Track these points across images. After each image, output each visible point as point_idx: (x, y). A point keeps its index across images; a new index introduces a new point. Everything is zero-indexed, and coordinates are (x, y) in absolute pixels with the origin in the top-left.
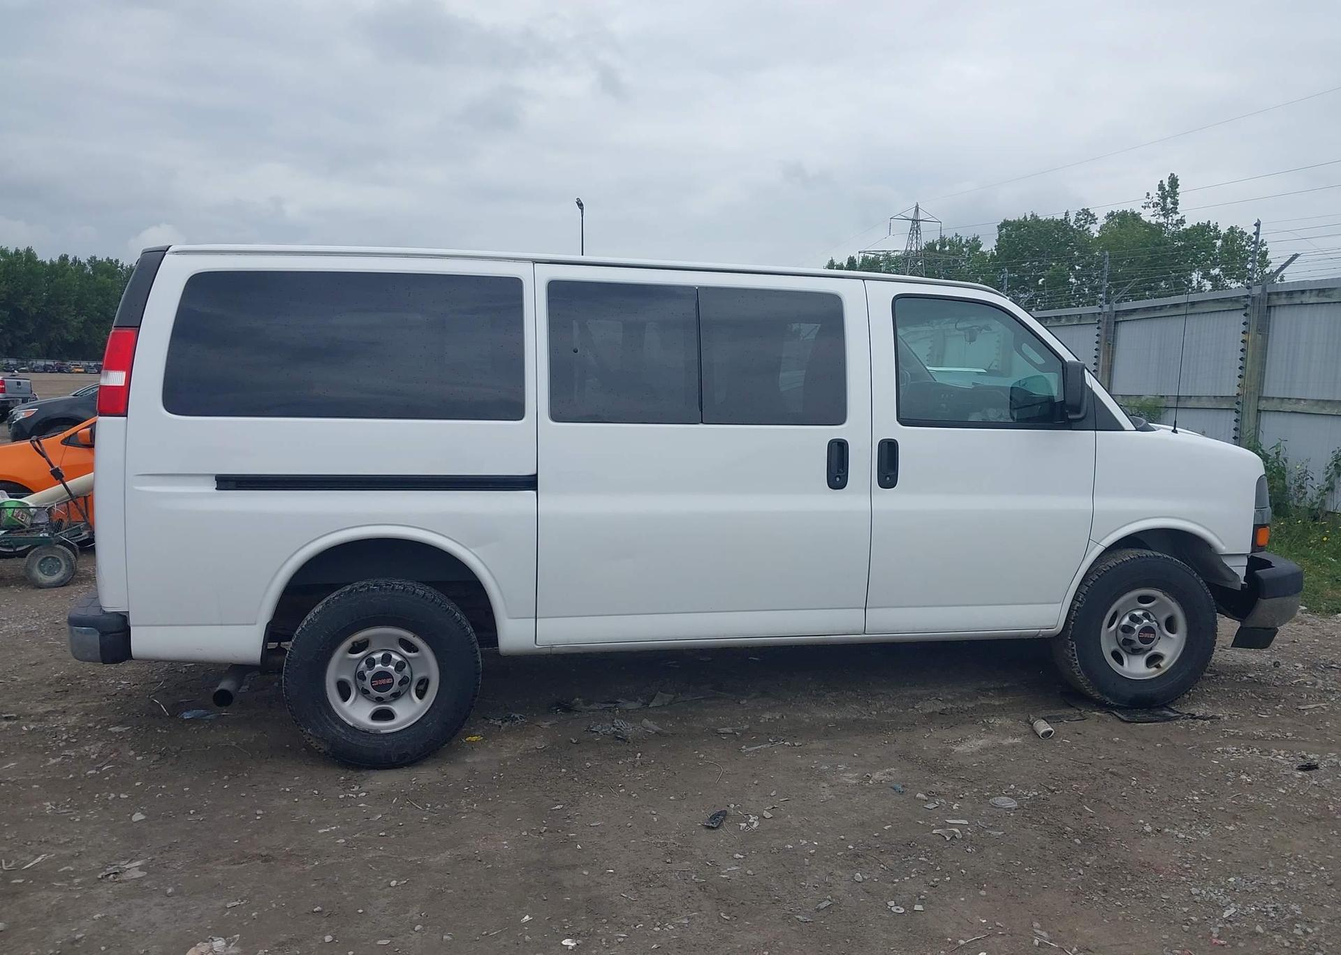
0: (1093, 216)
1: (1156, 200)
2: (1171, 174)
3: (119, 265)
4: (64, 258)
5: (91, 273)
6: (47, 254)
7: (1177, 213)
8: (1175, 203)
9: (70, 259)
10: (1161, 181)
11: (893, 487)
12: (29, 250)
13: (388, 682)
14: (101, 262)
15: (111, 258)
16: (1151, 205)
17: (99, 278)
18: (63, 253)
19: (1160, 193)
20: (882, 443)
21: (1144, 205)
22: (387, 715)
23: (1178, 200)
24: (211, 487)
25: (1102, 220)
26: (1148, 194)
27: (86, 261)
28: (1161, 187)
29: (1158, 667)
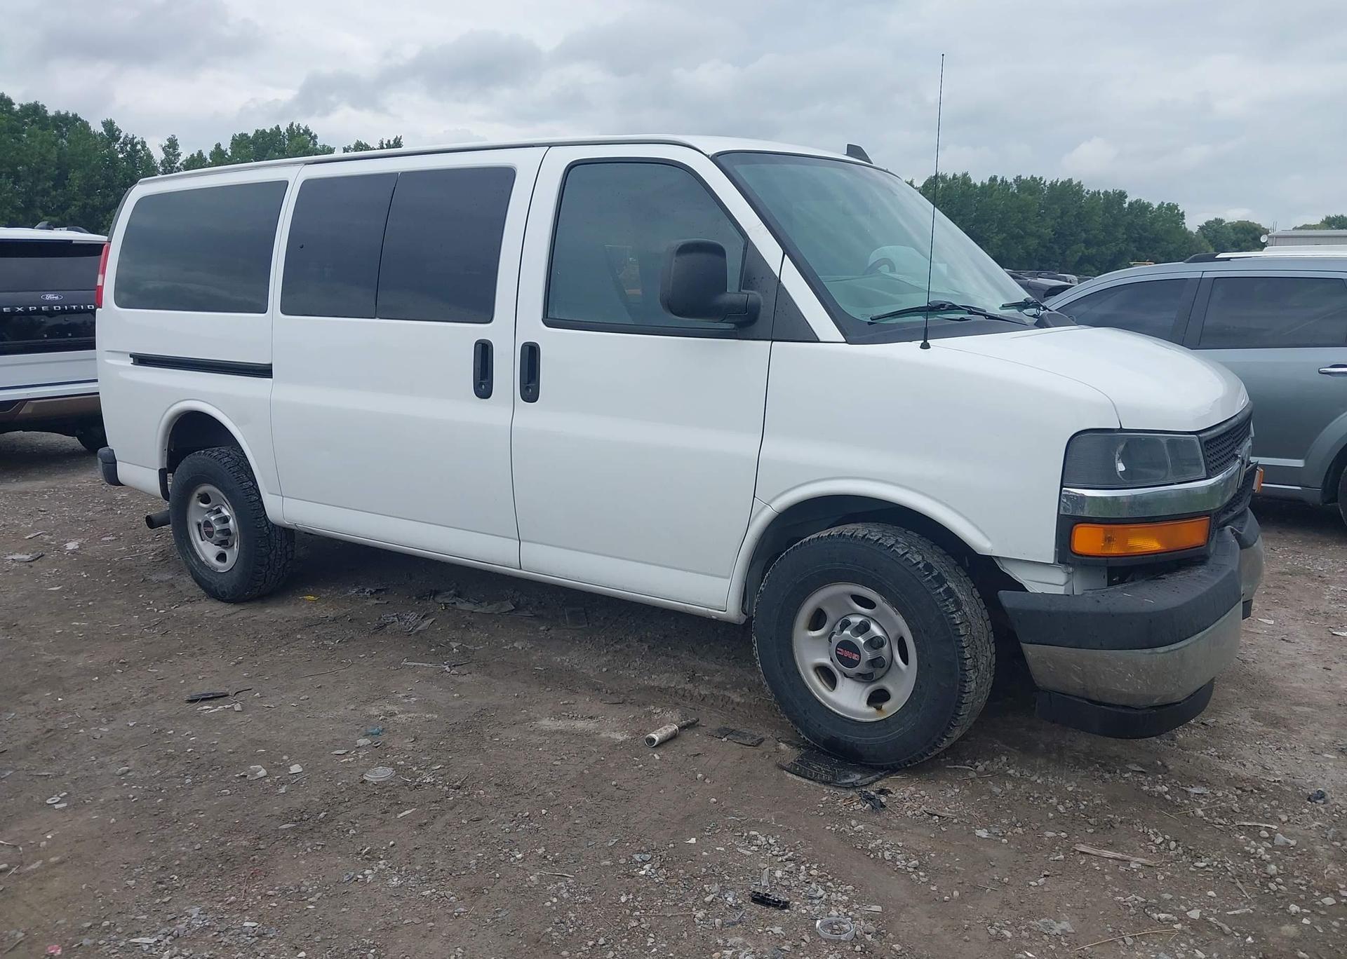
3: (1042, 182)
4: (993, 179)
5: (1016, 191)
6: (979, 178)
9: (999, 180)
11: (535, 401)
12: (965, 175)
14: (1025, 181)
15: (1034, 176)
17: (1022, 196)
18: (992, 175)
20: (525, 345)
24: (130, 362)
27: (1013, 181)
29: (879, 709)
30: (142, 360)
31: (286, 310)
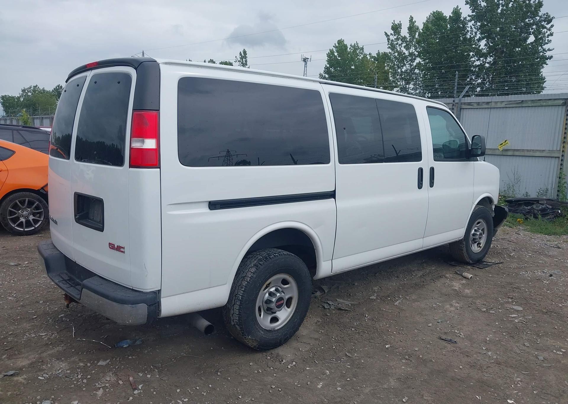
1: (239, 60)
2: (244, 49)
7: (247, 65)
8: (246, 61)
10: (240, 52)
11: (433, 187)
13: (282, 302)
16: (238, 61)
19: (240, 56)
20: (431, 169)
21: (235, 61)
22: (275, 320)
23: (247, 60)
24: (206, 210)
26: (236, 57)
28: (240, 54)
29: (480, 247)
30: (214, 205)
31: (341, 161)
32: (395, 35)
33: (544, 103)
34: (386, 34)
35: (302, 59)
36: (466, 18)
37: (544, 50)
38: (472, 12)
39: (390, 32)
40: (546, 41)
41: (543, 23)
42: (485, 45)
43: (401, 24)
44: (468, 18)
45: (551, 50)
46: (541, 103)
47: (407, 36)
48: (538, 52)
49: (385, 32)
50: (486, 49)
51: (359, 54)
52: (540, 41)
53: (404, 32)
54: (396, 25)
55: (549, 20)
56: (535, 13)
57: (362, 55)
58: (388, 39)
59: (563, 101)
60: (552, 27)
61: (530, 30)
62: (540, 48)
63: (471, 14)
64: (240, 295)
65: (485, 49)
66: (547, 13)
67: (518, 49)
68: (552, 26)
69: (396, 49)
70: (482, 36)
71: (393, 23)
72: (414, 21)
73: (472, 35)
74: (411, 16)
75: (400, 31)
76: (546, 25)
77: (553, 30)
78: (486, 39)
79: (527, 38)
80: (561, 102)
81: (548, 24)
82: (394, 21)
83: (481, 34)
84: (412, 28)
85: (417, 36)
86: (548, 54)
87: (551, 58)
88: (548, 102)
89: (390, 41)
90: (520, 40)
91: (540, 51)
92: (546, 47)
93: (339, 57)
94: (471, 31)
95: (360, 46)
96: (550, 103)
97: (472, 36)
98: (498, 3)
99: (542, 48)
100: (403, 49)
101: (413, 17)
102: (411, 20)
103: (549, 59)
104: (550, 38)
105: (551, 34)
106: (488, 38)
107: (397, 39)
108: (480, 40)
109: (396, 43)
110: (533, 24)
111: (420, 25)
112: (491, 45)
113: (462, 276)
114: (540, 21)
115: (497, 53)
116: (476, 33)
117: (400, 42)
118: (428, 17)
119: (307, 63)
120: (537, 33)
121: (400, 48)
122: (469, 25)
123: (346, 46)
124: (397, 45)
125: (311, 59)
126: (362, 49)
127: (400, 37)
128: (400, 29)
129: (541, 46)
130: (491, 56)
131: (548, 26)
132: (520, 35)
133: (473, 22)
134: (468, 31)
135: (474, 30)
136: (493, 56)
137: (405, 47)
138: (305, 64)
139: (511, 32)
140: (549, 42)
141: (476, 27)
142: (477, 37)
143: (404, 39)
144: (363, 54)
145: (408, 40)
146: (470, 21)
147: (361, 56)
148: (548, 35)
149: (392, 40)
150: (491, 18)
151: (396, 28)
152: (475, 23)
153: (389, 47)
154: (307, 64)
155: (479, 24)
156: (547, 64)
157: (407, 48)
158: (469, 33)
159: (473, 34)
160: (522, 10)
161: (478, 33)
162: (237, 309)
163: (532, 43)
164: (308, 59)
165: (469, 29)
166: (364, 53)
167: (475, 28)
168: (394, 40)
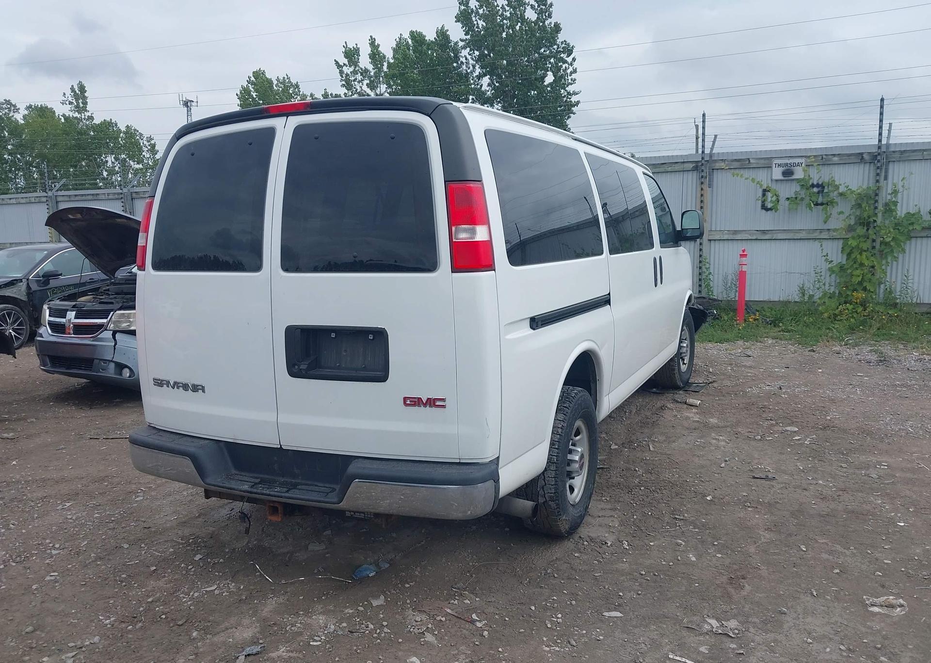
0: (15, 106)
1: (71, 99)
2: (79, 81)
7: (86, 111)
8: (85, 103)
10: (72, 86)
11: (662, 284)
16: (67, 103)
19: (72, 94)
21: (63, 102)
22: (572, 489)
23: (87, 102)
24: (527, 330)
25: (23, 112)
26: (64, 94)
28: (73, 90)
30: (537, 322)
32: (350, 66)
33: (670, 168)
34: (337, 63)
35: (181, 102)
36: (457, 42)
37: (569, 93)
38: (465, 35)
39: (343, 60)
40: (570, 81)
41: (562, 55)
42: (489, 85)
43: (359, 49)
44: (461, 44)
45: (577, 94)
46: (665, 167)
47: (370, 67)
48: (560, 96)
49: (335, 60)
50: (491, 91)
51: (293, 95)
52: (561, 81)
53: (365, 62)
54: (351, 49)
55: (569, 51)
56: (552, 40)
57: (299, 97)
58: (341, 72)
59: (694, 165)
60: (574, 61)
61: (548, 65)
62: (562, 91)
63: (464, 37)
64: (554, 456)
65: (488, 91)
66: (565, 41)
67: (533, 92)
68: (574, 59)
69: (354, 88)
70: (483, 71)
71: (345, 46)
72: (376, 44)
73: (468, 69)
74: (371, 36)
75: (358, 59)
76: (566, 59)
77: (575, 65)
78: (488, 76)
79: (545, 75)
80: (691, 166)
81: (568, 56)
82: (346, 43)
83: (482, 67)
84: (376, 56)
85: (385, 68)
86: (574, 99)
87: (577, 103)
88: (674, 167)
89: (344, 76)
90: (536, 79)
91: (563, 95)
92: (570, 89)
93: (260, 99)
94: (466, 63)
95: (294, 81)
96: (677, 167)
97: (469, 71)
98: (501, 23)
99: (566, 90)
100: (365, 88)
101: (374, 39)
102: (373, 43)
103: (576, 107)
104: (574, 76)
105: (575, 71)
106: (491, 73)
107: (355, 72)
108: (480, 77)
109: (353, 78)
110: (550, 57)
111: (387, 50)
112: (497, 85)
113: (686, 403)
114: (558, 52)
115: (506, 98)
116: (474, 66)
117: (359, 77)
118: (398, 40)
119: (191, 109)
120: (556, 70)
121: (361, 87)
122: (463, 54)
123: (270, 82)
124: (356, 83)
125: (197, 102)
126: (297, 86)
127: (358, 70)
128: (357, 56)
129: (564, 89)
130: (499, 102)
131: (569, 60)
132: (536, 72)
133: (468, 49)
134: (462, 62)
135: (471, 62)
136: (502, 102)
137: (367, 85)
138: (188, 111)
139: (523, 67)
140: (573, 81)
141: (474, 57)
142: (477, 73)
143: (365, 72)
144: (300, 95)
145: (372, 74)
146: (464, 48)
147: (296, 98)
148: (571, 73)
149: (347, 75)
150: (494, 45)
151: (352, 55)
152: (470, 51)
153: (343, 84)
154: (190, 111)
155: (477, 53)
156: (574, 114)
157: (372, 86)
158: (464, 67)
159: (470, 68)
160: (535, 36)
161: (477, 66)
162: (553, 476)
163: (550, 84)
164: (193, 101)
165: (464, 60)
166: (301, 93)
167: (472, 59)
168: (350, 74)
